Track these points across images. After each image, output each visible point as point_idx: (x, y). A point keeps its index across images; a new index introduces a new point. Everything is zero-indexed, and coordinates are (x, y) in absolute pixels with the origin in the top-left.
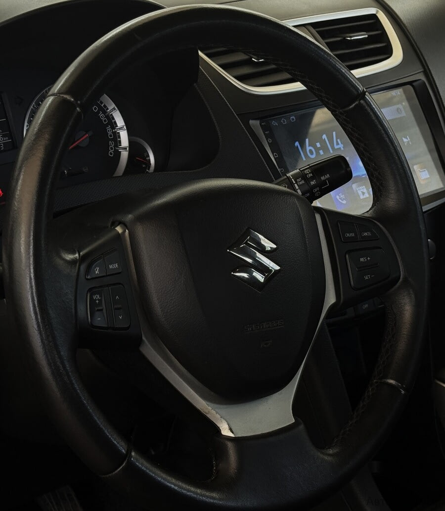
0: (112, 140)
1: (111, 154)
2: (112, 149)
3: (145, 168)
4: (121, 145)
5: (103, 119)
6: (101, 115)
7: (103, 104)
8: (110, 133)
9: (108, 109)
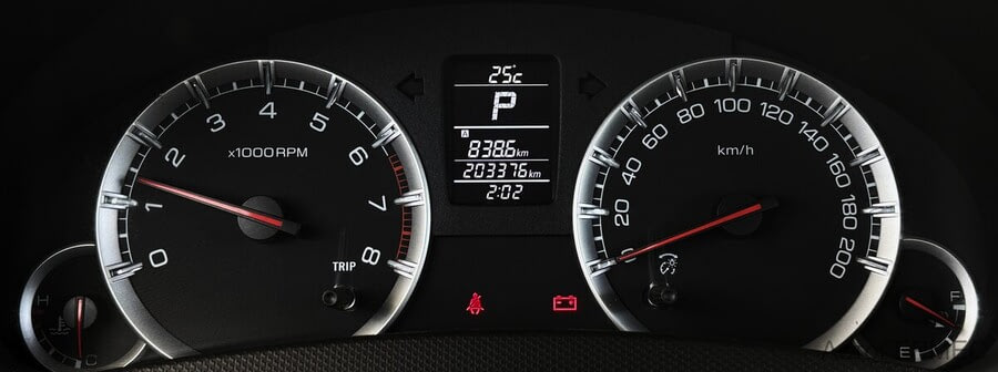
0: (849, 235)
1: (838, 271)
2: (844, 258)
3: (943, 333)
4: (875, 255)
5: (838, 175)
6: (835, 162)
7: (849, 137)
8: (849, 215)
9: (860, 150)
